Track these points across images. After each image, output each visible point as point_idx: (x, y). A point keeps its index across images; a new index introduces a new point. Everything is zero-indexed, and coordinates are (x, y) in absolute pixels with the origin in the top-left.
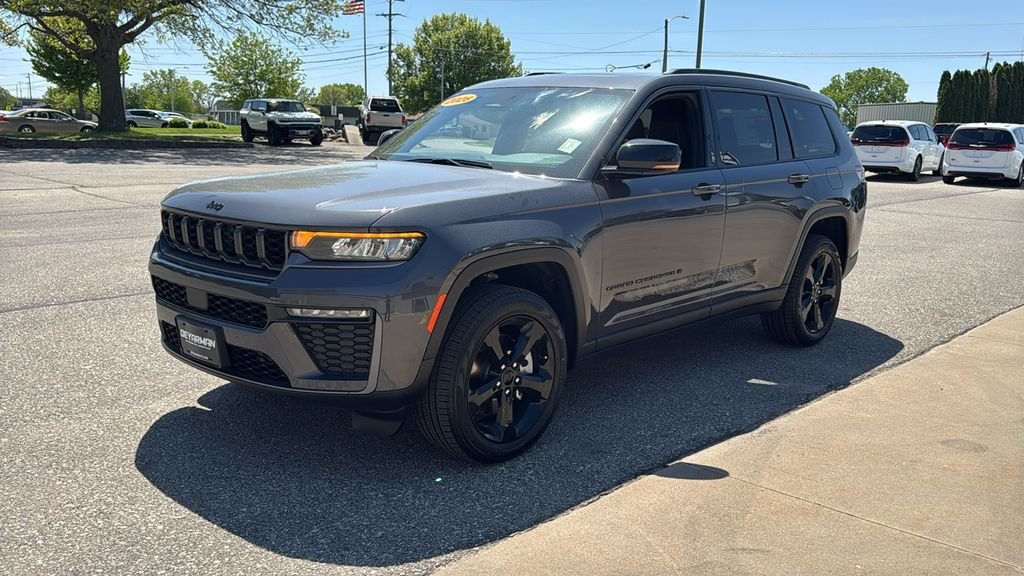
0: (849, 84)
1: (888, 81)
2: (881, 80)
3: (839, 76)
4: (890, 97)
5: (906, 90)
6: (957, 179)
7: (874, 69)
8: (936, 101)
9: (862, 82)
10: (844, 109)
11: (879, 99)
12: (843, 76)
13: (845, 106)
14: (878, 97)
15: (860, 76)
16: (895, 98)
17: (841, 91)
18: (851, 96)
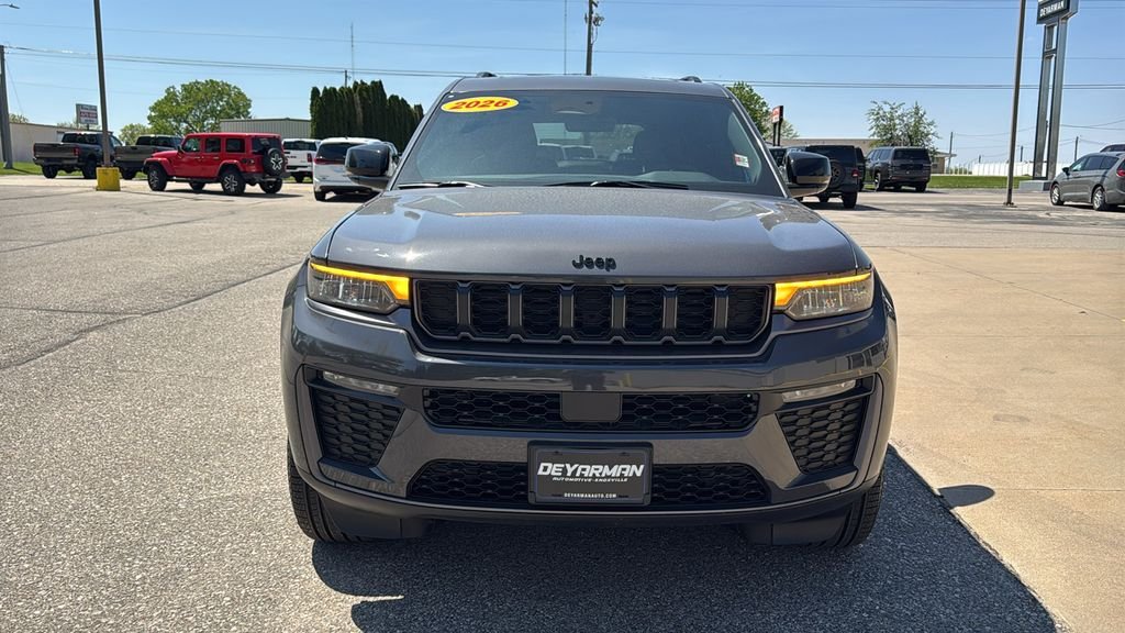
0: (187, 98)
1: (229, 95)
2: (221, 94)
3: (173, 87)
4: (233, 113)
5: (249, 106)
6: (328, 196)
7: (211, 81)
8: (309, 118)
9: (201, 96)
10: (185, 125)
11: (222, 115)
12: (179, 88)
13: (185, 122)
14: (220, 111)
15: (199, 89)
16: (238, 114)
17: (178, 104)
18: (190, 110)
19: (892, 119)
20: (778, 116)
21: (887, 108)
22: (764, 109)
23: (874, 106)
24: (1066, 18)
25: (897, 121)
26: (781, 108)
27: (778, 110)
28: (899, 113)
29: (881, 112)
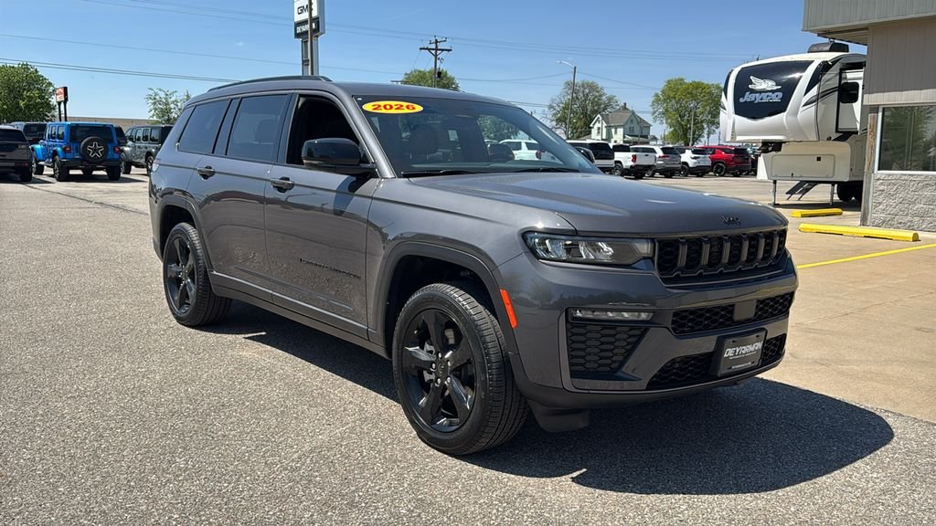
19: (167, 104)
20: (63, 96)
21: (162, 95)
22: (51, 89)
23: (151, 92)
24: (317, 36)
25: (172, 106)
26: (65, 89)
27: (62, 91)
28: (173, 99)
29: (157, 97)
